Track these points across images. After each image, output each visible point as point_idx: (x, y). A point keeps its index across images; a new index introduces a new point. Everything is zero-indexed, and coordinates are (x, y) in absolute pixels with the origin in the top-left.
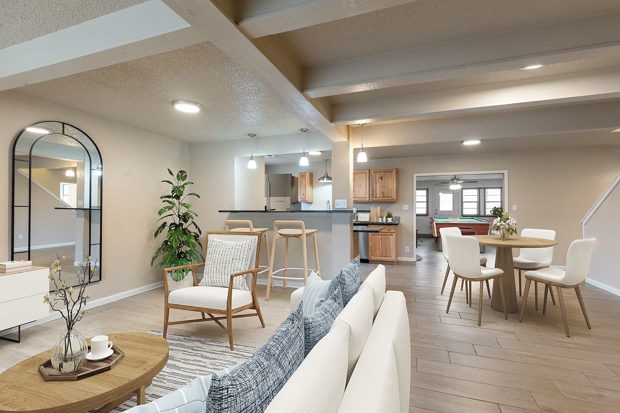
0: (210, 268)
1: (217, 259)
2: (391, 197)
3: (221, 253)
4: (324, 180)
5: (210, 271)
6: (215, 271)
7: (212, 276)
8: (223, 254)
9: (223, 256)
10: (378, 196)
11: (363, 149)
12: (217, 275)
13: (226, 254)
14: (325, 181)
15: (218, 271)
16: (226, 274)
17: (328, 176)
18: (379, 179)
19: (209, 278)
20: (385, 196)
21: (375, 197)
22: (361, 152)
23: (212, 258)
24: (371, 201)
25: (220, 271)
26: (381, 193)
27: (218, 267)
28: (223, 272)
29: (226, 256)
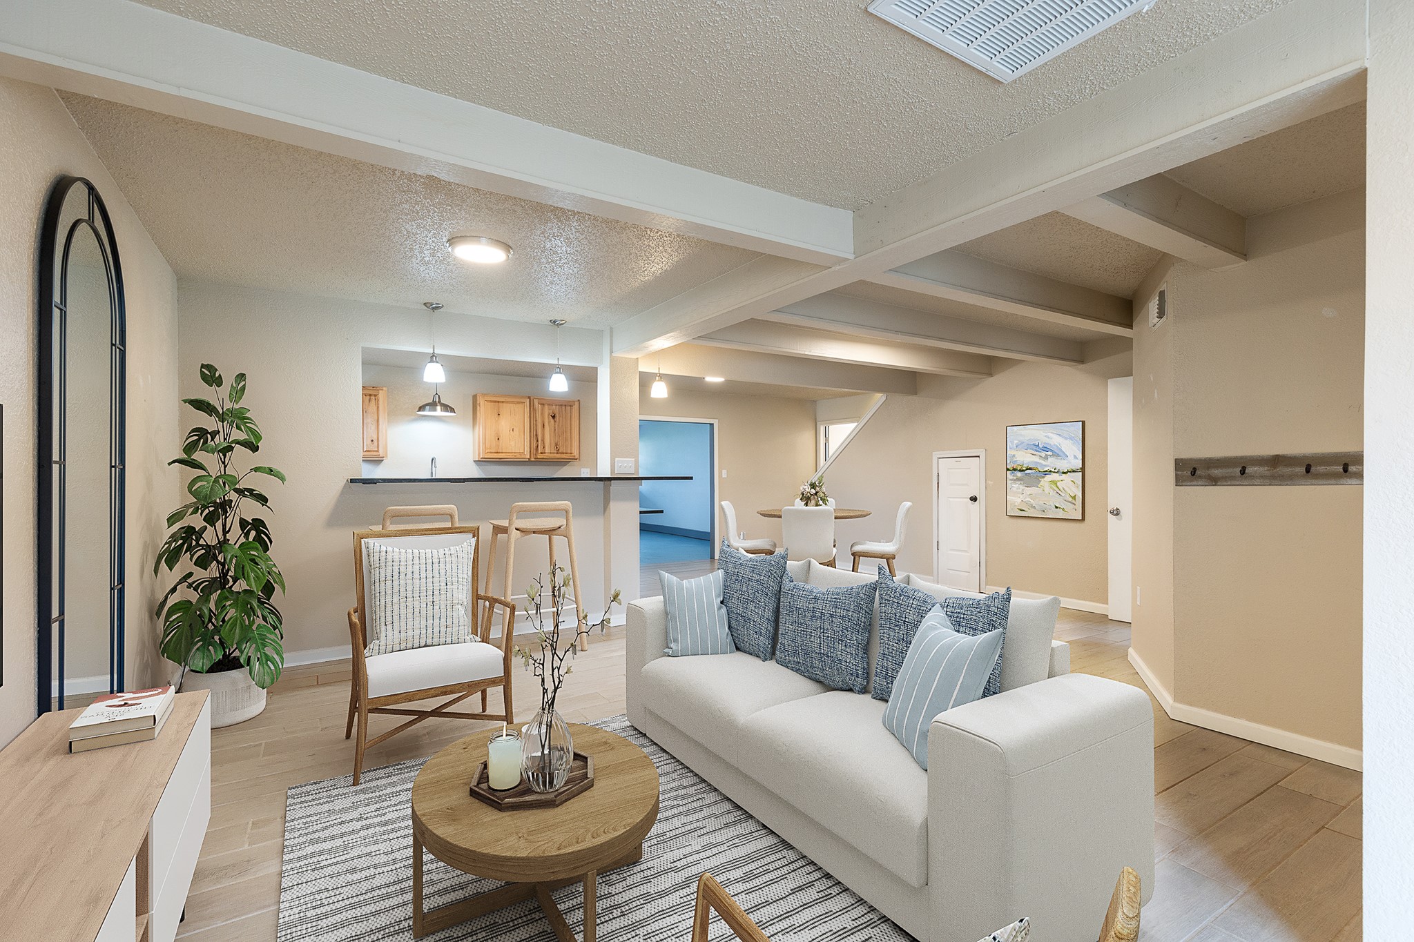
0: (396, 612)
1: (409, 588)
2: (571, 453)
3: (417, 576)
4: (435, 410)
5: (396, 618)
6: (410, 616)
7: (403, 628)
8: (423, 575)
9: (423, 580)
10: (547, 450)
11: (662, 377)
12: (417, 623)
13: (430, 575)
14: (439, 412)
15: (417, 614)
16: (436, 617)
17: (442, 402)
18: (549, 417)
19: (396, 632)
20: (560, 451)
21: (542, 453)
22: (658, 381)
23: (396, 590)
24: (533, 460)
25: (423, 613)
26: (553, 445)
27: (416, 604)
28: (430, 614)
29: (430, 580)
